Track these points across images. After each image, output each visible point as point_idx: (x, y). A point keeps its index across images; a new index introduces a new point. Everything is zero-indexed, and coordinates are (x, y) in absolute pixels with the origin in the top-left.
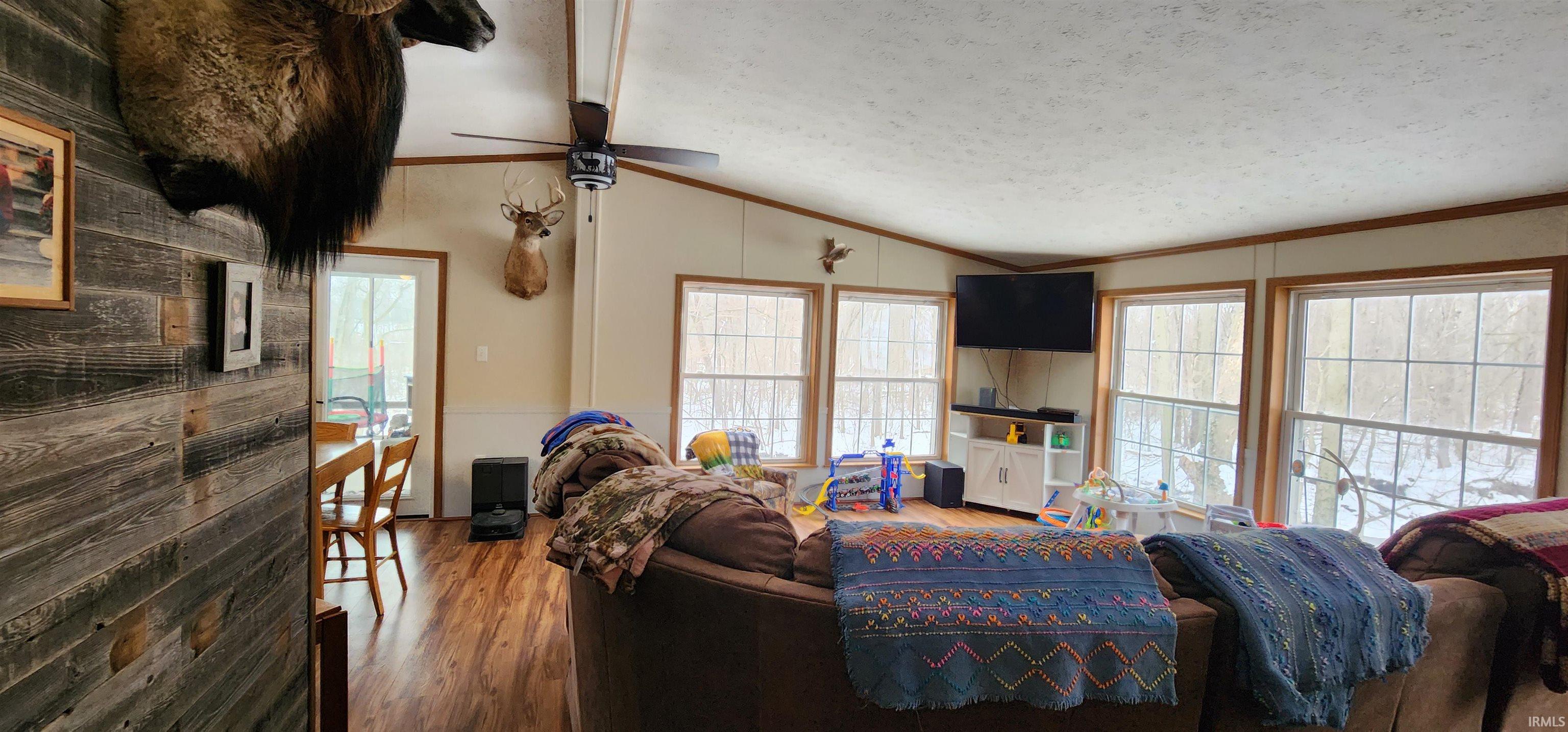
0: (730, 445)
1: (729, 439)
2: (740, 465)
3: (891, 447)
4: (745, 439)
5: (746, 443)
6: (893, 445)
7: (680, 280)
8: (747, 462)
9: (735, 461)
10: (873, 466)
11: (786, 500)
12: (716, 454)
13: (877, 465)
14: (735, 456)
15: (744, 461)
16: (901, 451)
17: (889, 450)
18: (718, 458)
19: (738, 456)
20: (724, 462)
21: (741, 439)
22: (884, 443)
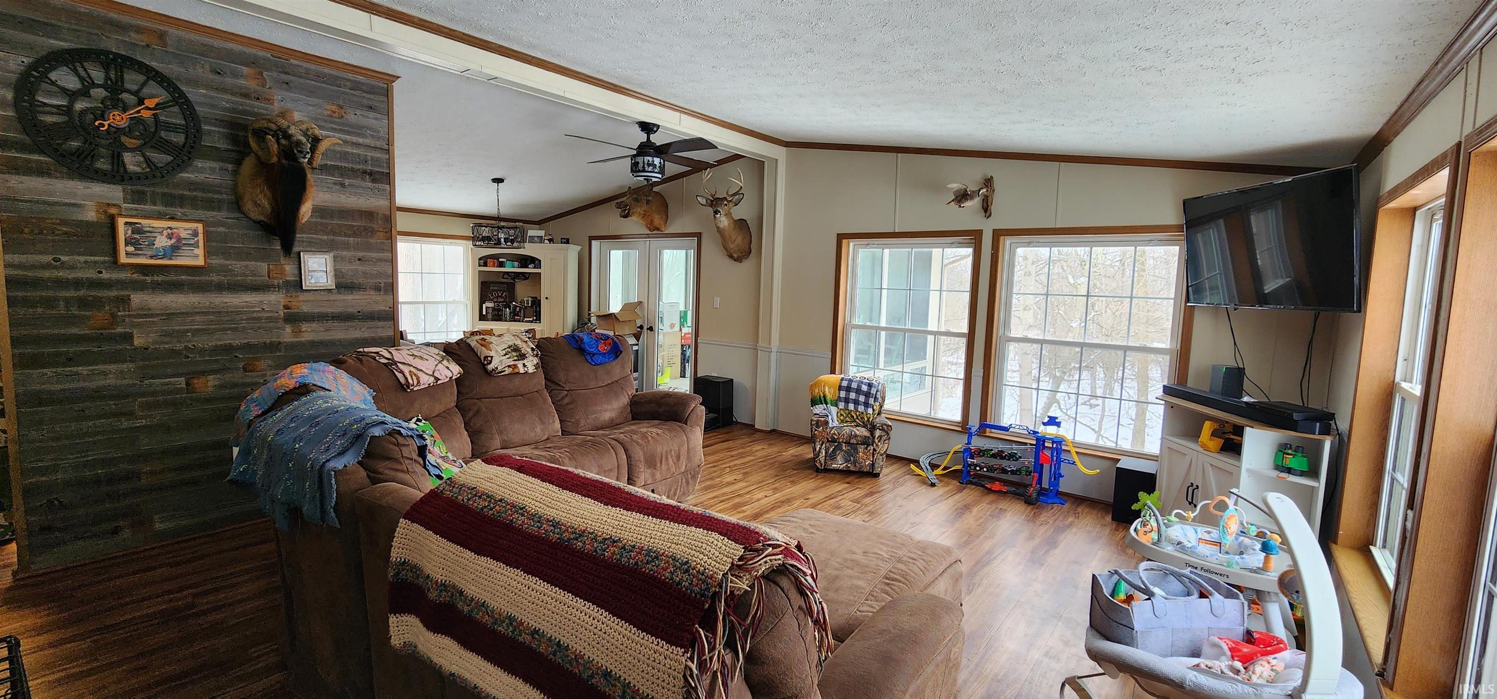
0: (839, 390)
1: (841, 383)
2: (846, 408)
3: (1055, 427)
4: (859, 387)
5: (858, 391)
6: (1058, 425)
7: (841, 237)
8: (856, 409)
9: (842, 405)
10: (1026, 444)
11: (874, 450)
12: (822, 395)
13: (1031, 444)
14: (843, 400)
15: (851, 406)
16: (1065, 434)
17: (1051, 430)
18: (822, 399)
19: (847, 400)
20: (826, 403)
21: (854, 385)
22: (1046, 420)
